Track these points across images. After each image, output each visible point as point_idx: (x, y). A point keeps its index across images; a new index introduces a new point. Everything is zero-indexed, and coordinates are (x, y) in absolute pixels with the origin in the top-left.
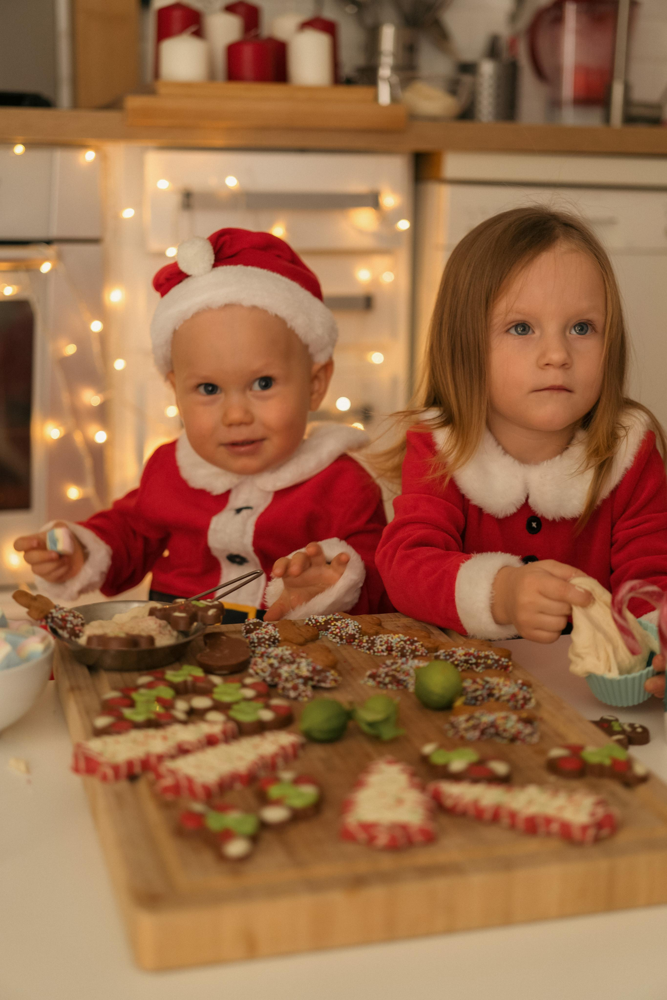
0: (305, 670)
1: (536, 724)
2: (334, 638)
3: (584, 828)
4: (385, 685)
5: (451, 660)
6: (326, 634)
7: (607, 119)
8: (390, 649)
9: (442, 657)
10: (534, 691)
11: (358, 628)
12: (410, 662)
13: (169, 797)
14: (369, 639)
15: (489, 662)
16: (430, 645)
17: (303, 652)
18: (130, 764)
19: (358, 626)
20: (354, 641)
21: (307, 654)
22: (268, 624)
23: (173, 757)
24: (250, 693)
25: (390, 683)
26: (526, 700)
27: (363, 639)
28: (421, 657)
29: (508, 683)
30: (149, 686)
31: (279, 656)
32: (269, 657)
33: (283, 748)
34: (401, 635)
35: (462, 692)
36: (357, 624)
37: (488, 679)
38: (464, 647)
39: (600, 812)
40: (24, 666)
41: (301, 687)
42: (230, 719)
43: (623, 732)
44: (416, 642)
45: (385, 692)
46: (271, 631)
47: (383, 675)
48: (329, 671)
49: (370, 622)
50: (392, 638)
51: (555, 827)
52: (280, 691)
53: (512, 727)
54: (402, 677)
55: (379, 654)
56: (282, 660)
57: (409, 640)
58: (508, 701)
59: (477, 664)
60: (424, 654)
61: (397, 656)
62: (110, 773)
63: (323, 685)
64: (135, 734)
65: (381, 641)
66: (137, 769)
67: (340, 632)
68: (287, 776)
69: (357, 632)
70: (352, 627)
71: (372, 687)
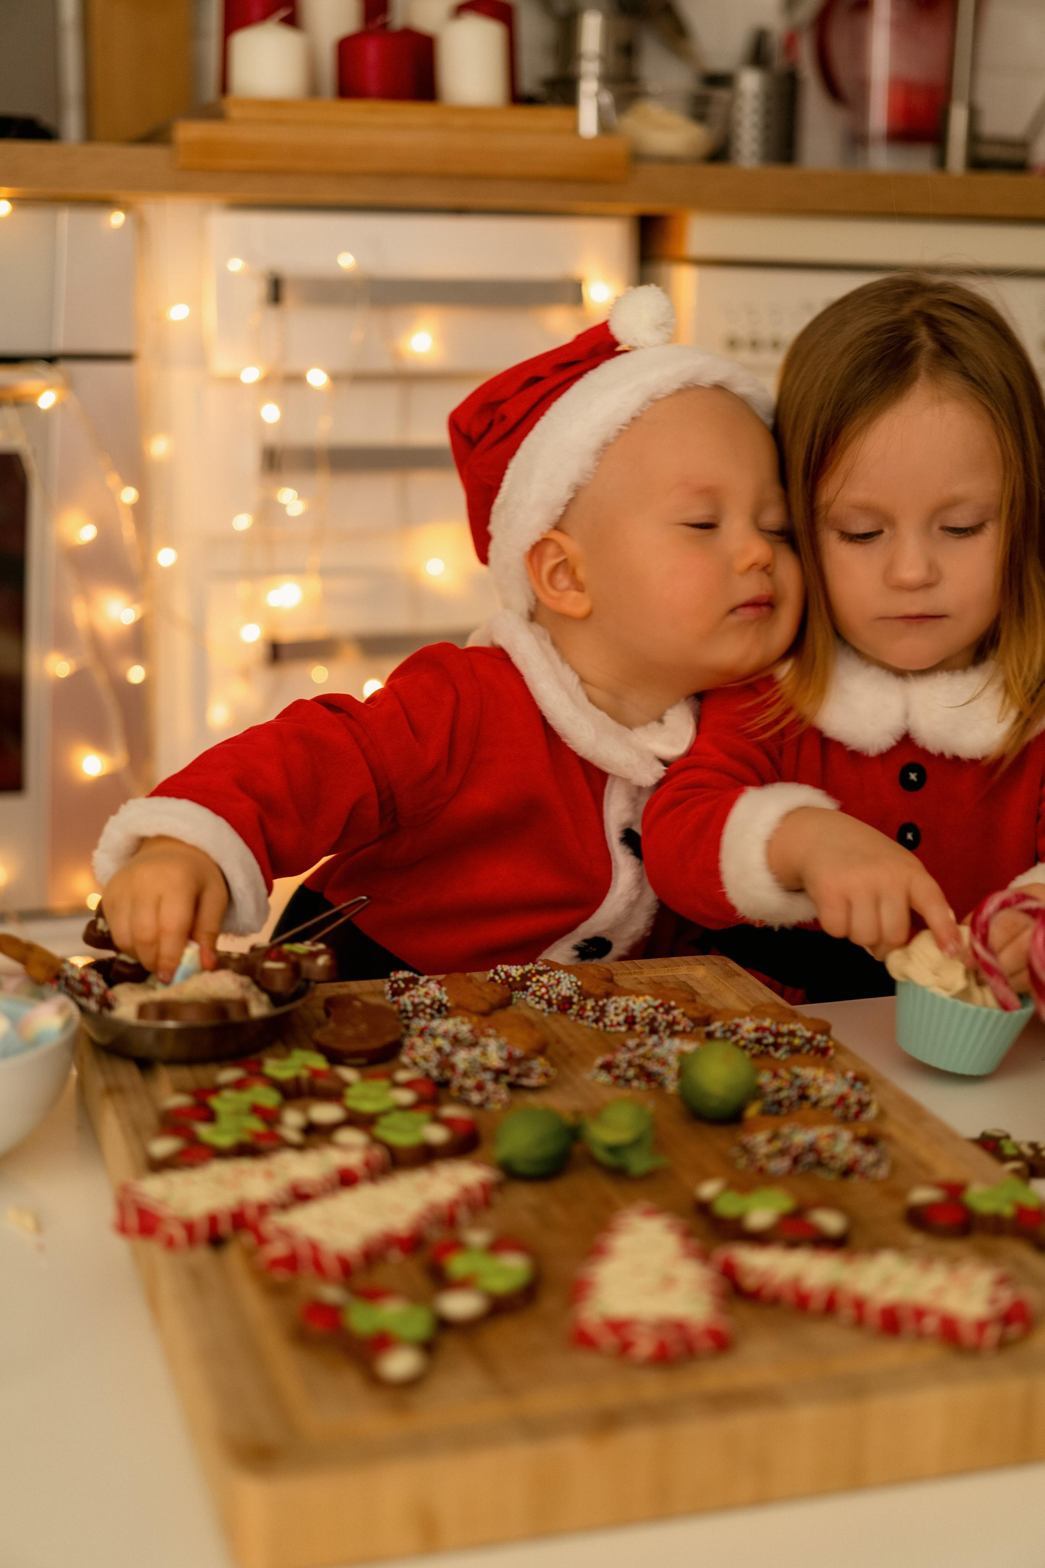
0: (494, 1056)
1: (883, 1145)
2: (538, 1003)
3: (981, 1326)
4: (628, 1081)
5: (734, 1038)
6: (523, 997)
7: (941, 161)
8: (630, 1021)
9: (718, 1034)
10: (872, 1091)
11: (577, 986)
12: (668, 1043)
13: (281, 1275)
14: (597, 1005)
15: (797, 1042)
16: (696, 1014)
17: (490, 1026)
18: (213, 1220)
19: (576, 983)
20: (570, 1008)
21: (497, 1030)
22: (428, 981)
23: (284, 1207)
24: (406, 1097)
25: (637, 1077)
26: (863, 1106)
27: (586, 1004)
28: (683, 1034)
29: (831, 1077)
30: (239, 1085)
31: (451, 1034)
32: (433, 1036)
33: (466, 1190)
34: (648, 998)
35: (757, 1093)
36: (574, 979)
37: (797, 1070)
38: (754, 1017)
39: (1006, 1297)
40: (31, 1055)
41: (490, 1087)
42: (375, 1141)
43: (1020, 1156)
44: (674, 1008)
45: (627, 1093)
46: (434, 992)
47: (624, 1065)
48: (534, 1059)
49: (595, 977)
50: (634, 1003)
51: (931, 1324)
52: (454, 1093)
53: (846, 1151)
54: (654, 1067)
55: (613, 1029)
56: (456, 1041)
57: (662, 1005)
58: (833, 1107)
59: (777, 1046)
60: (688, 1029)
61: (642, 1032)
62: (179, 1234)
63: (525, 1082)
64: (219, 1169)
65: (616, 1008)
66: (225, 1227)
67: (547, 992)
68: (477, 1238)
69: (575, 992)
70: (566, 984)
71: (605, 1085)
